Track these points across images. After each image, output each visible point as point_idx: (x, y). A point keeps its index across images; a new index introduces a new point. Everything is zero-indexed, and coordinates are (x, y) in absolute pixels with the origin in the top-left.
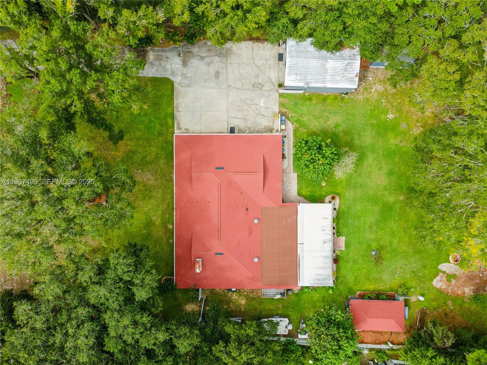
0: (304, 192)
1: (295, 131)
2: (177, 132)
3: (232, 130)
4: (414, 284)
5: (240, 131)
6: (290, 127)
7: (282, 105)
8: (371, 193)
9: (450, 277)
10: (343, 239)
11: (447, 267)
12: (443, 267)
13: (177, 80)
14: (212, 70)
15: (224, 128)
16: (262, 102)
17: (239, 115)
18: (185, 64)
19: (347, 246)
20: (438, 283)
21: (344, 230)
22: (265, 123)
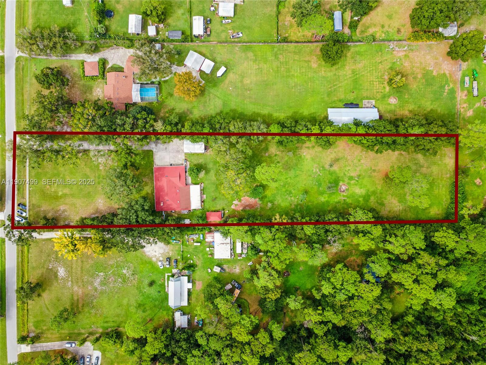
0: (193, 182)
1: (190, 164)
2: (155, 166)
3: (171, 165)
4: (226, 208)
5: (173, 165)
6: (188, 163)
7: (185, 157)
8: (213, 182)
9: (236, 205)
10: (205, 196)
11: (236, 202)
12: (234, 202)
13: (154, 150)
14: (164, 147)
15: (169, 164)
16: (180, 156)
17: (173, 160)
18: (156, 145)
19: (206, 197)
20: (233, 207)
21: (205, 193)
22: (181, 162)
